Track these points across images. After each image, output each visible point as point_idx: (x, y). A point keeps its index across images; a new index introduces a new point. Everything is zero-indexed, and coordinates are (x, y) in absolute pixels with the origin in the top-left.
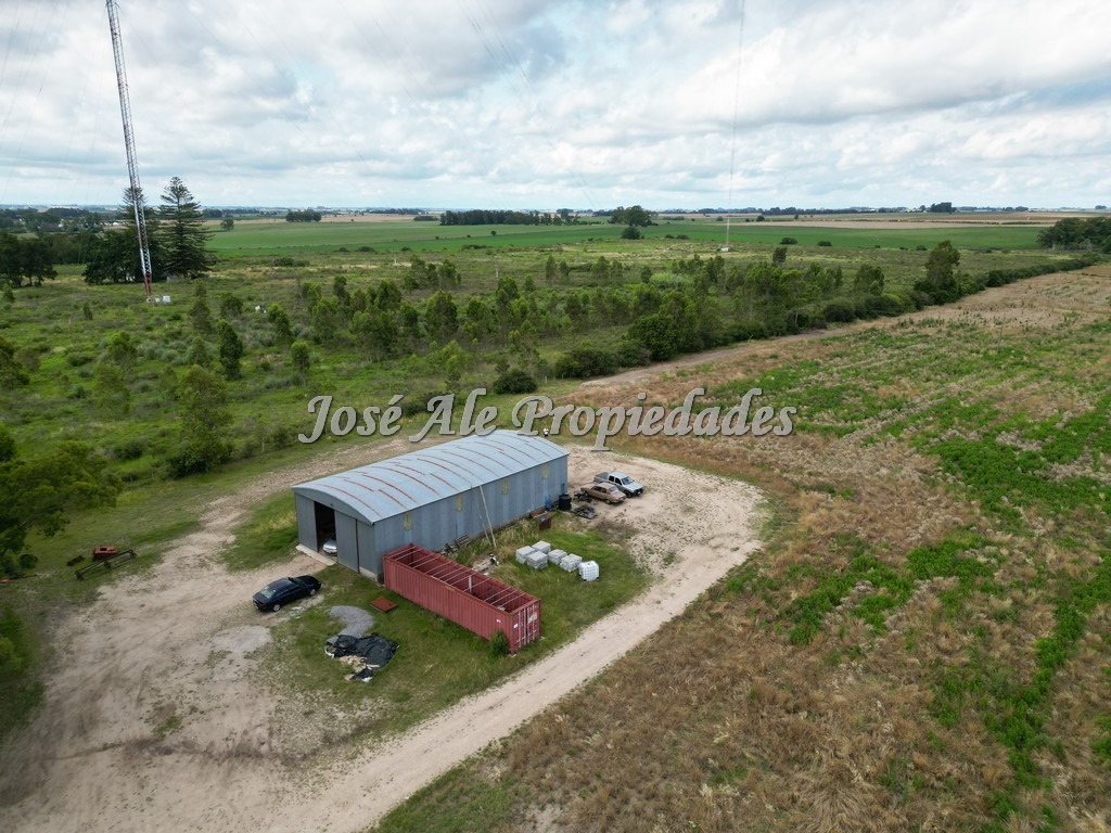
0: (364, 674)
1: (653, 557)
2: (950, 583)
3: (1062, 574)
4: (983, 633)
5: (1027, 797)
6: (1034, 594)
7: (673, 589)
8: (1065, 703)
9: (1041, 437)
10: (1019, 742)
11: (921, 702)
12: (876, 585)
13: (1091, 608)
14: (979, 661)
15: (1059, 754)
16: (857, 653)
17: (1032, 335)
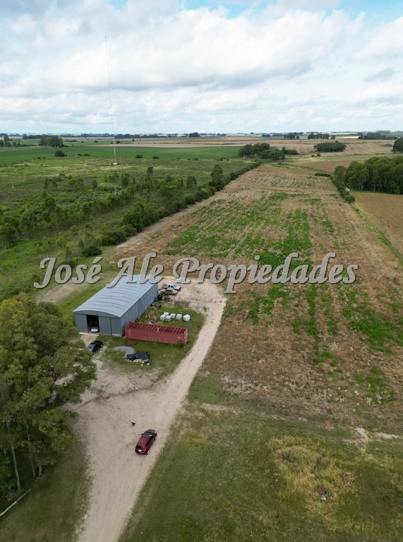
0: (145, 363)
1: (200, 309)
2: (281, 299)
3: (304, 291)
4: (294, 310)
5: (320, 344)
6: (301, 298)
7: (213, 318)
8: (319, 323)
9: (280, 248)
10: (314, 333)
11: (291, 330)
12: (264, 304)
13: (314, 299)
14: (297, 318)
15: (322, 333)
16: (270, 323)
17: (256, 204)
